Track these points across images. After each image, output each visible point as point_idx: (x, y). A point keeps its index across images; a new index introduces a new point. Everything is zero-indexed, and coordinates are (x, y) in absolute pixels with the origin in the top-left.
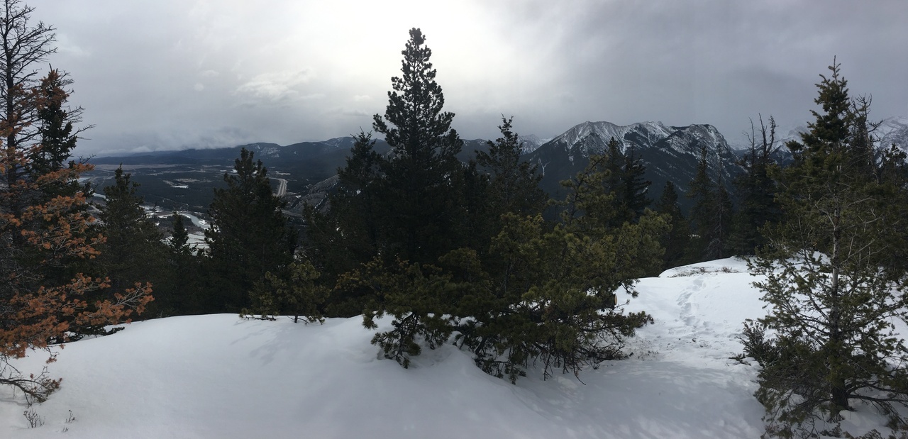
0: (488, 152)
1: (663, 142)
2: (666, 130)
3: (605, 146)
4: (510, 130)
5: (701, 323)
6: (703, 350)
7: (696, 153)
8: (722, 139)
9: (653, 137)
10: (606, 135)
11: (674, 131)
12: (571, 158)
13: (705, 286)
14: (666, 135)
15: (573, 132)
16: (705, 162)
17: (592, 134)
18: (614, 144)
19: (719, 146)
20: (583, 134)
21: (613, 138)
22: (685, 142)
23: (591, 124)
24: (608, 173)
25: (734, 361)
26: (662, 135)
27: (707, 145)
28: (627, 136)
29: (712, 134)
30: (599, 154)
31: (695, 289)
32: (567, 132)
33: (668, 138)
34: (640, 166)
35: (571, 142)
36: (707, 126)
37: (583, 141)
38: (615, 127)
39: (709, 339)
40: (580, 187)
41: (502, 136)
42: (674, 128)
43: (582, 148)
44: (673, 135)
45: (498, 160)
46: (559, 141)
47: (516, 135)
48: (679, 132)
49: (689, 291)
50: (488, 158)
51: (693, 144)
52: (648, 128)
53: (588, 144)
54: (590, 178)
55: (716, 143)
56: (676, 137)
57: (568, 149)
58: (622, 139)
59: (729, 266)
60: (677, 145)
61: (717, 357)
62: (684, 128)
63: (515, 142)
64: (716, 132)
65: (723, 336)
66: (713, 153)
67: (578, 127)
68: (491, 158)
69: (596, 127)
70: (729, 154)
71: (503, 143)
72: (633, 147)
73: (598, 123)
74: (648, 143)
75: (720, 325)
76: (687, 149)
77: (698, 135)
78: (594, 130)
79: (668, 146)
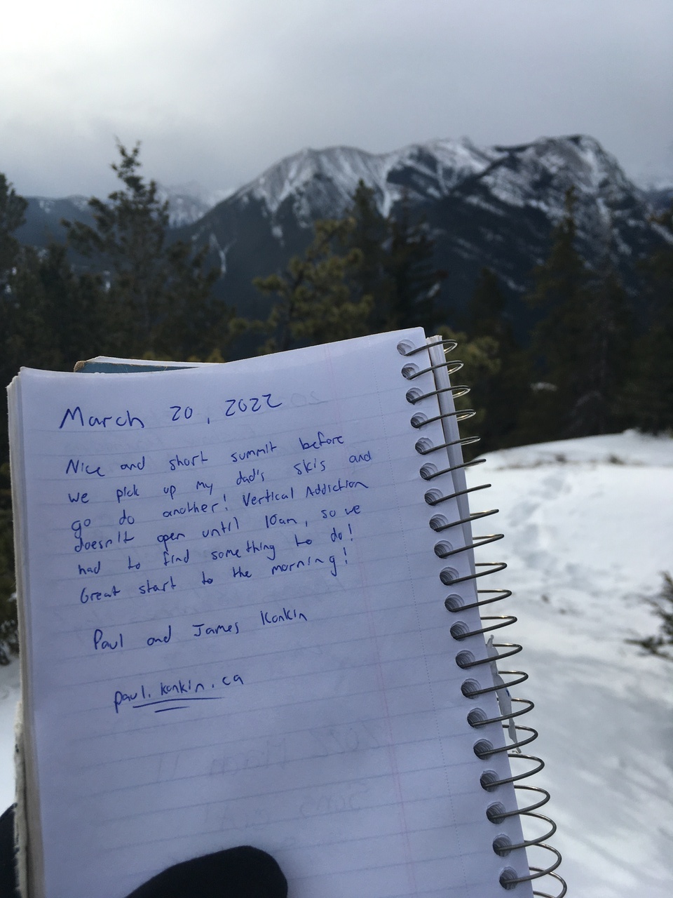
0: (93, 225)
1: (472, 183)
2: (481, 156)
3: (346, 200)
4: (138, 172)
5: (561, 567)
6: (567, 619)
7: (547, 204)
8: (612, 167)
9: (449, 172)
10: (347, 177)
11: (498, 156)
12: (277, 231)
13: (569, 489)
14: (479, 167)
15: (277, 174)
16: (570, 222)
17: (319, 176)
18: (365, 197)
19: (604, 184)
20: (298, 178)
21: (361, 183)
22: (523, 179)
23: (315, 155)
24: (356, 257)
25: (638, 648)
26: (471, 168)
27: (577, 183)
28: (393, 177)
29: (589, 157)
30: (334, 218)
31: (547, 496)
32: (264, 175)
33: (486, 173)
34: (423, 239)
35: (274, 194)
36: (576, 140)
37: (301, 194)
38: (365, 156)
39: (580, 599)
40: (299, 289)
41: (122, 186)
42: (499, 149)
43: (299, 208)
44: (495, 165)
45: (118, 241)
46: (250, 195)
47: (153, 184)
48: (511, 158)
49: (535, 500)
50: (95, 238)
51: (543, 183)
52: (438, 155)
53: (309, 199)
54: (319, 270)
55: (597, 176)
56: (503, 171)
57: (269, 212)
58: (382, 183)
59: (620, 453)
60: (506, 187)
61: (598, 637)
62: (522, 149)
63: (151, 200)
64: (599, 152)
65: (610, 594)
66: (590, 200)
67: (287, 162)
68: (102, 236)
69: (324, 160)
70: (629, 201)
71: (126, 203)
72: (405, 199)
73: (329, 152)
74: (438, 187)
75: (603, 573)
76: (527, 196)
77: (553, 163)
78: (320, 166)
79: (485, 192)
